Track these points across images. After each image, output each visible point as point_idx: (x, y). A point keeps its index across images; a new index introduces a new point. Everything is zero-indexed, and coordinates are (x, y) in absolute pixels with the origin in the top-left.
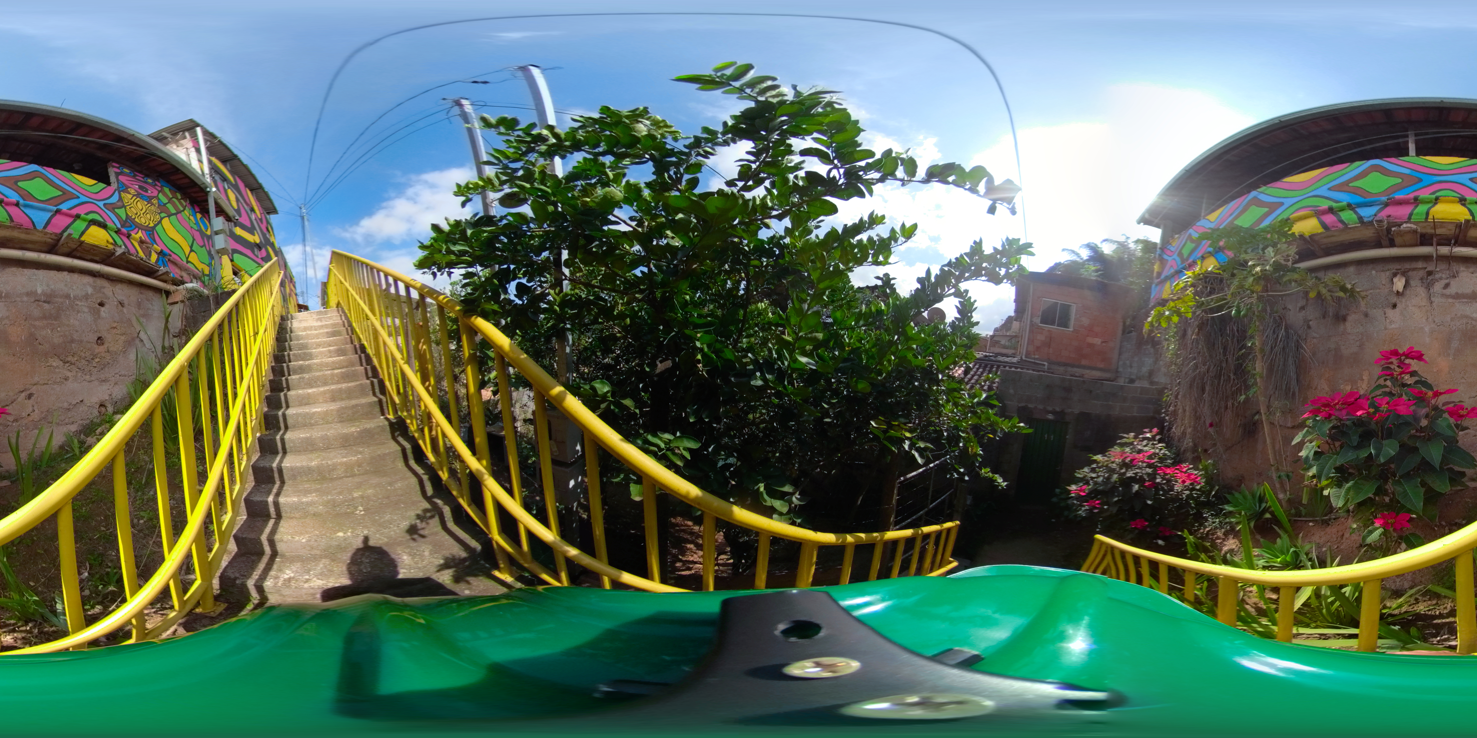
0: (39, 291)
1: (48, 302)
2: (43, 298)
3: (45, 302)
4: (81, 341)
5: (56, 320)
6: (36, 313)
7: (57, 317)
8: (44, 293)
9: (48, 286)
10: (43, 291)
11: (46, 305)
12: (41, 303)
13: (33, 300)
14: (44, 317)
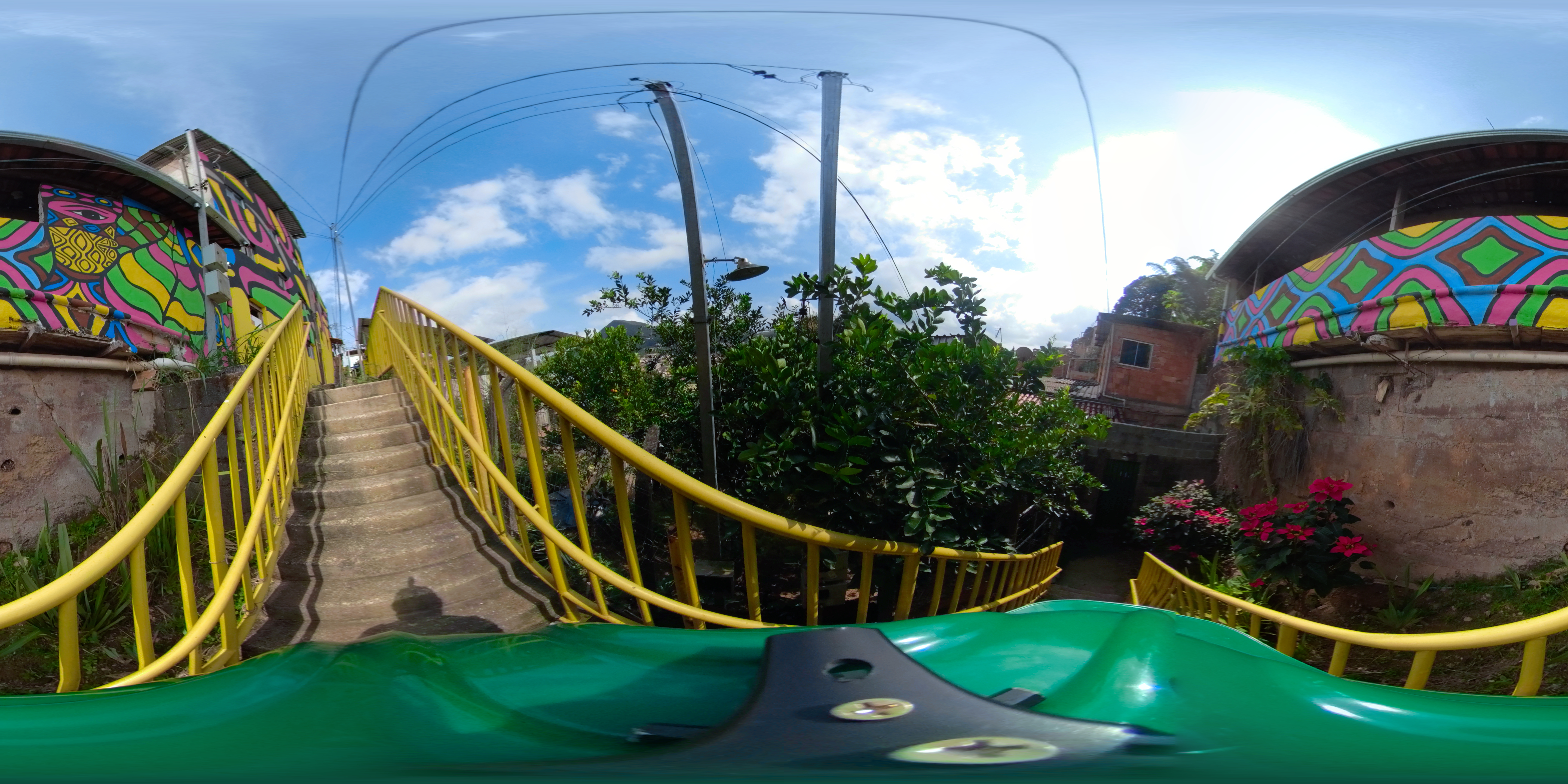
0: (1492, 404)
1: (1503, 418)
2: (1496, 413)
3: (1498, 417)
4: (1544, 469)
5: (1510, 441)
6: (1486, 432)
7: (1512, 438)
8: (1498, 407)
9: (1504, 395)
10: (1497, 403)
11: (1499, 421)
12: (1492, 420)
13: (1482, 416)
14: (1496, 438)
